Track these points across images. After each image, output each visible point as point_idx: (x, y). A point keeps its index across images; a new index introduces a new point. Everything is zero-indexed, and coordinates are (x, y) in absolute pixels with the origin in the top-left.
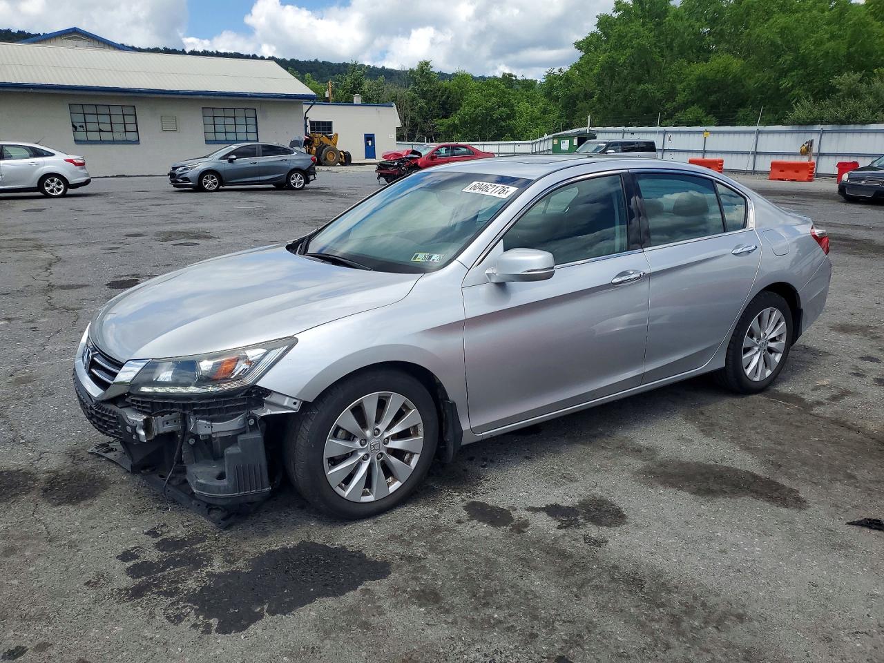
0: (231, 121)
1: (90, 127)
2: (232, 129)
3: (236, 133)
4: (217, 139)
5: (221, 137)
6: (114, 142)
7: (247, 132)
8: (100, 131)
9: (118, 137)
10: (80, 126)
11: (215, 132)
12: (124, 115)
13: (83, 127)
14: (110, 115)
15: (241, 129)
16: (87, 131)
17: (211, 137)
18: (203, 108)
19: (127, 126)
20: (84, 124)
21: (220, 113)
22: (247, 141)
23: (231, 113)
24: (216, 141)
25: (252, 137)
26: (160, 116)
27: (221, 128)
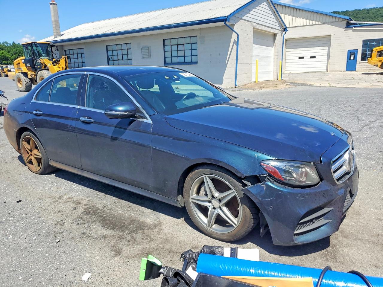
0: (181, 47)
1: (115, 58)
2: (182, 53)
3: (184, 56)
4: (173, 62)
5: (175, 60)
7: (192, 56)
8: (118, 60)
9: (125, 63)
11: (172, 57)
12: (127, 49)
14: (122, 50)
15: (188, 53)
16: (113, 60)
17: (168, 60)
18: (164, 40)
19: (129, 56)
20: (112, 56)
21: (174, 42)
22: (191, 63)
23: (181, 41)
24: (172, 64)
25: (194, 59)
26: (141, 48)
27: (175, 54)
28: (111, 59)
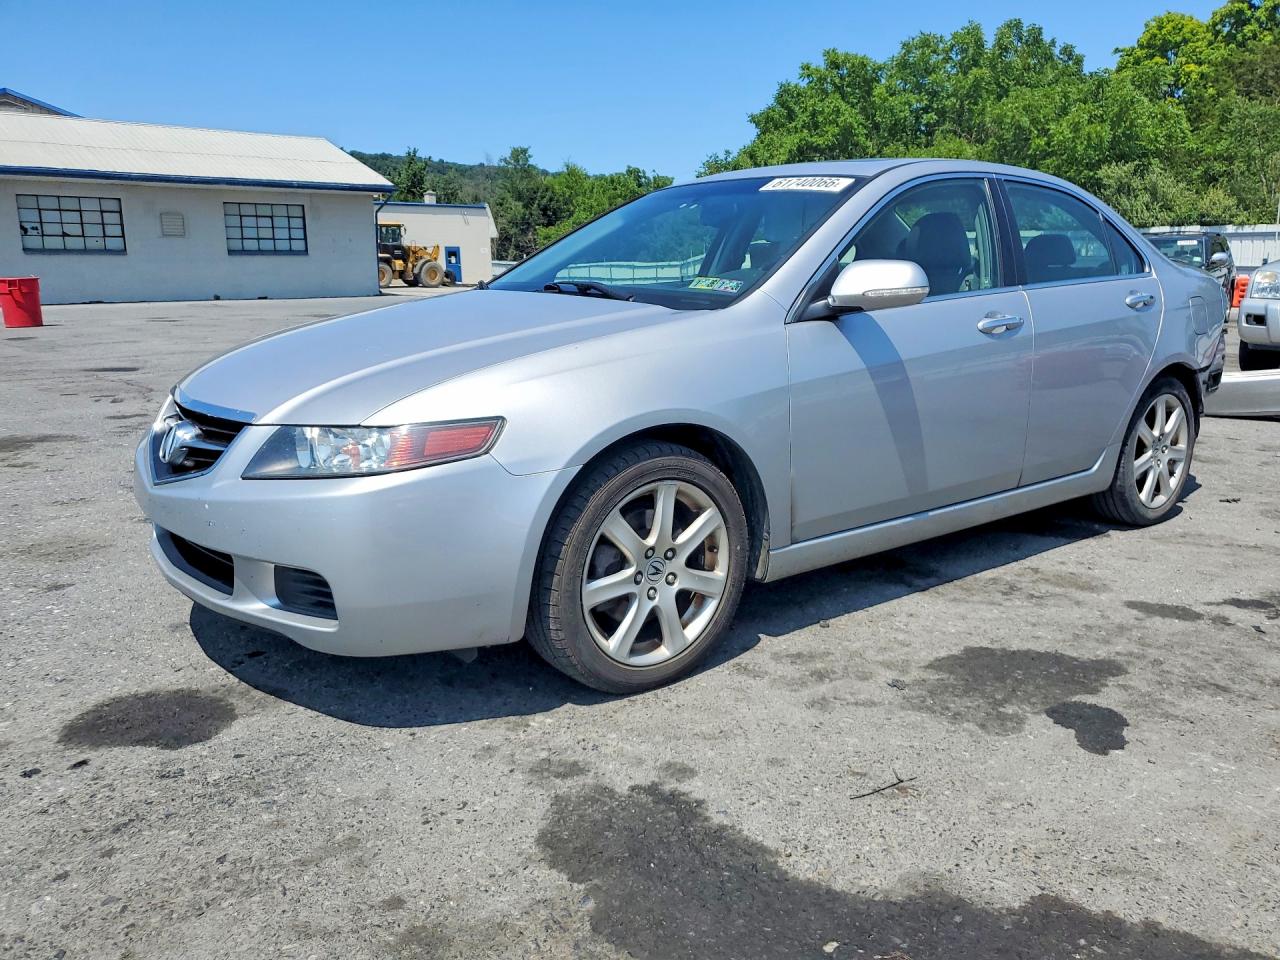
0: (267, 222)
1: (48, 229)
2: (267, 233)
3: (274, 239)
4: (246, 248)
5: (251, 245)
6: (85, 251)
7: (290, 239)
8: (65, 235)
9: (92, 244)
10: (33, 228)
11: (242, 239)
12: (102, 212)
13: (37, 229)
14: (80, 211)
15: (282, 234)
16: (43, 235)
17: (237, 245)
18: (224, 203)
19: (107, 228)
20: (38, 225)
21: (250, 210)
22: (291, 252)
23: (267, 211)
24: (244, 252)
25: (298, 245)
26: (158, 214)
27: (252, 233)
28: (30, 232)
